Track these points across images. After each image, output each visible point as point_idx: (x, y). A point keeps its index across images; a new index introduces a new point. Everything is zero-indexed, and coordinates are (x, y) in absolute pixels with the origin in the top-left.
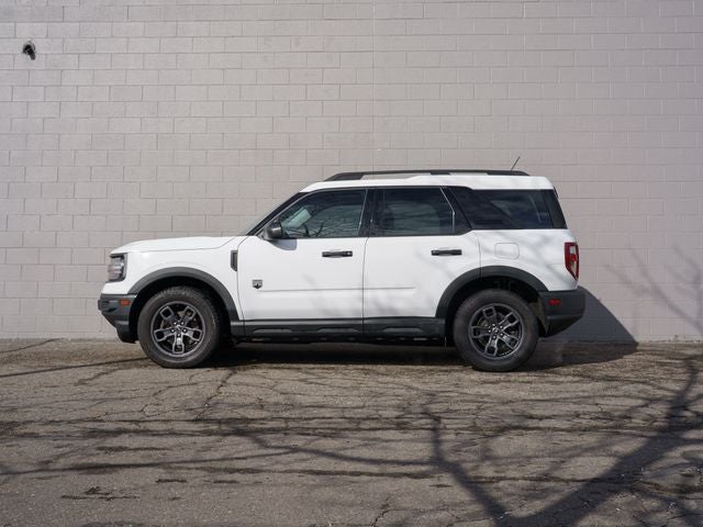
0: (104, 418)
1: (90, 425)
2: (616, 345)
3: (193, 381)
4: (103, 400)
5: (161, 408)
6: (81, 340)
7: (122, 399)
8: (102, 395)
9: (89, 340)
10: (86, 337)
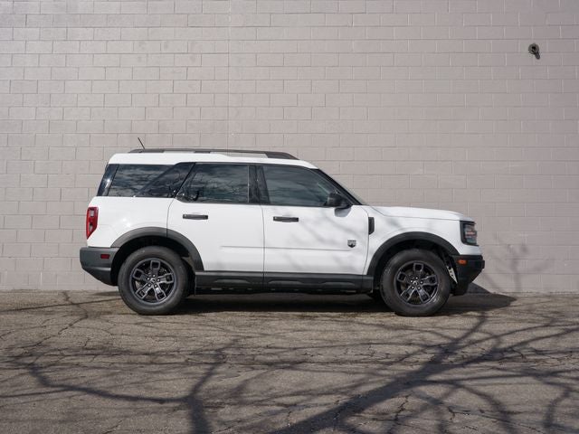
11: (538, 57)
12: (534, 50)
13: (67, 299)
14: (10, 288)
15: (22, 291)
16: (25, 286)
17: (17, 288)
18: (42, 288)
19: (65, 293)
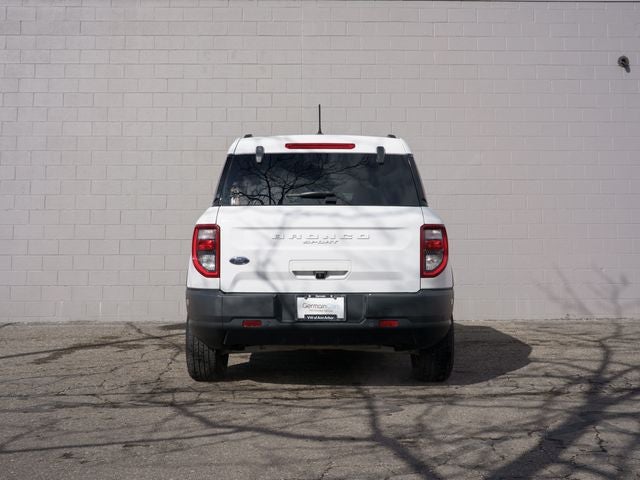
0: (67, 392)
1: (56, 399)
2: (516, 323)
3: (145, 358)
4: (65, 377)
5: (119, 383)
6: (36, 324)
7: (82, 375)
8: (62, 372)
9: (44, 324)
10: (41, 320)
11: (628, 70)
12: (624, 62)
13: (139, 331)
14: (65, 320)
15: (83, 323)
16: (83, 318)
17: (74, 319)
18: (101, 318)
19: (130, 325)
